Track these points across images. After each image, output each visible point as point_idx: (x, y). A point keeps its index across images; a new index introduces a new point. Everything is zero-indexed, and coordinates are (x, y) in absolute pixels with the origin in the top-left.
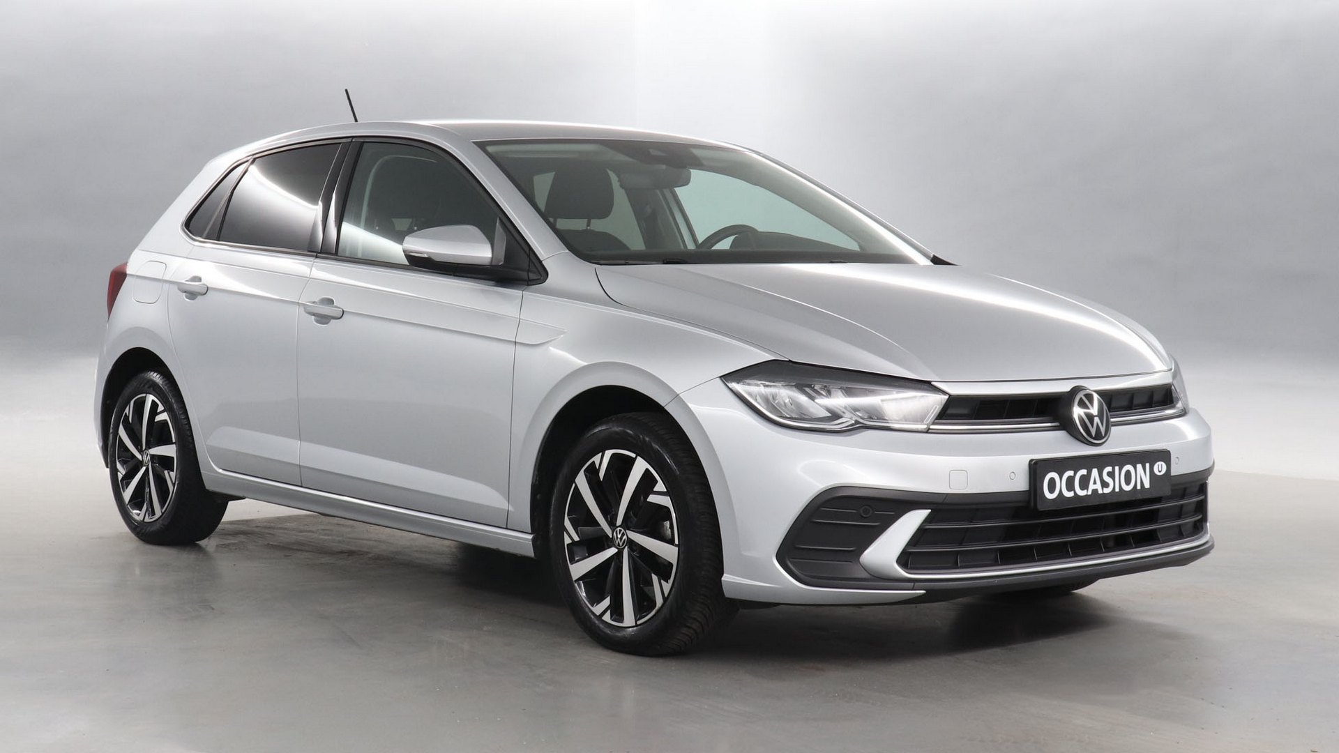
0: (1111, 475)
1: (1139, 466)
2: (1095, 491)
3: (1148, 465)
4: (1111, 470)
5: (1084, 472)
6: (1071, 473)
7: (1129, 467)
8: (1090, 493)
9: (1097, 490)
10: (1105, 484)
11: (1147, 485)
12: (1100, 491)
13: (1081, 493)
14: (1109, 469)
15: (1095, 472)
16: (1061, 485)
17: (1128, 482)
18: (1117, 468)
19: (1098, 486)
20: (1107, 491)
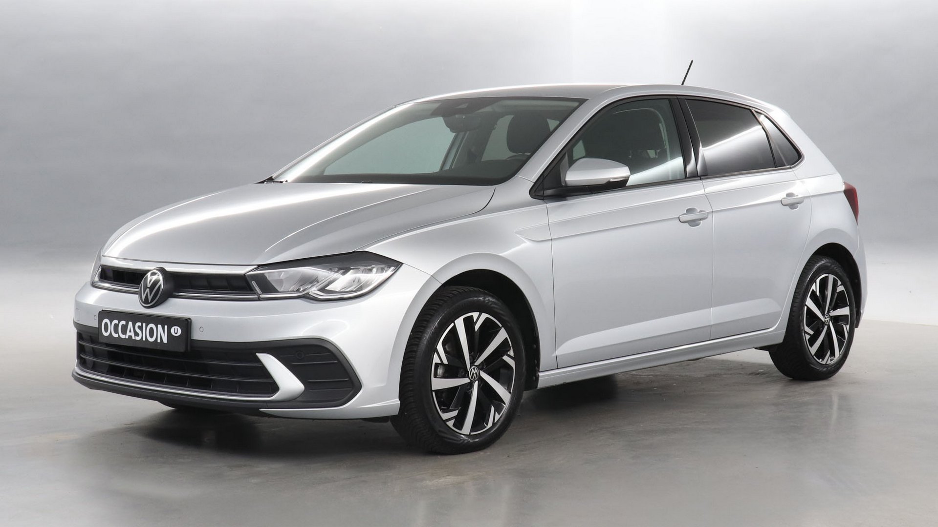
0: (141, 328)
1: (160, 326)
2: (130, 337)
3: (166, 327)
4: (140, 325)
5: (123, 322)
6: (116, 322)
7: (152, 325)
8: (127, 337)
9: (131, 336)
10: (136, 334)
11: (165, 341)
12: (133, 338)
13: (123, 336)
14: (139, 324)
15: (130, 324)
16: (111, 328)
17: (151, 336)
18: (144, 324)
19: (132, 334)
20: (138, 338)
